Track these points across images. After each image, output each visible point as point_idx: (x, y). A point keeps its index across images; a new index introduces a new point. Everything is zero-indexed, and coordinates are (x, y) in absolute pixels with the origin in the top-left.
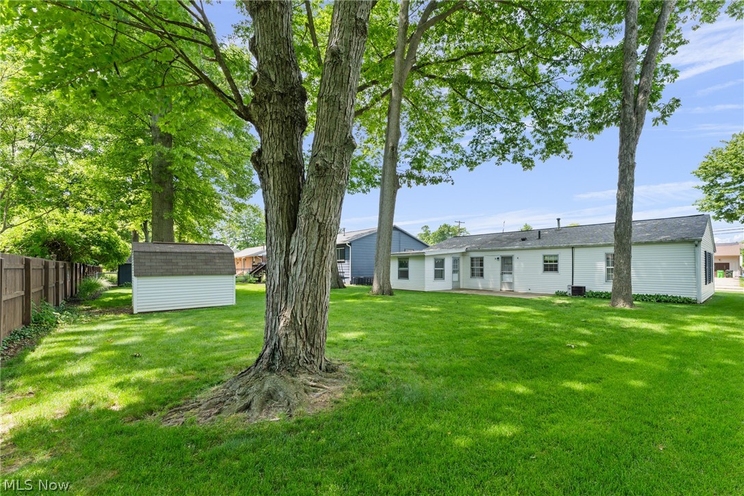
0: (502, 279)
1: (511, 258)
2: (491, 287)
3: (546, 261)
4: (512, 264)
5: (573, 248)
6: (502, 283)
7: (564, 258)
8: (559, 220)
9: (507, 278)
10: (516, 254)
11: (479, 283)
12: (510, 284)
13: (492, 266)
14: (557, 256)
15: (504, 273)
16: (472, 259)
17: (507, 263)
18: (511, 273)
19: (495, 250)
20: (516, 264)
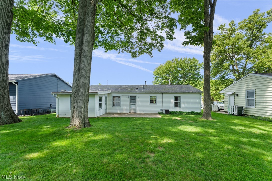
0: (130, 107)
1: (135, 97)
2: (124, 111)
3: (151, 99)
4: (135, 100)
5: (162, 93)
6: (130, 109)
7: (159, 98)
8: (146, 81)
9: (133, 107)
10: (137, 95)
11: (117, 110)
12: (135, 110)
13: (125, 100)
14: (156, 96)
15: (131, 104)
16: (114, 97)
17: (133, 100)
18: (135, 104)
19: (126, 93)
20: (138, 100)
